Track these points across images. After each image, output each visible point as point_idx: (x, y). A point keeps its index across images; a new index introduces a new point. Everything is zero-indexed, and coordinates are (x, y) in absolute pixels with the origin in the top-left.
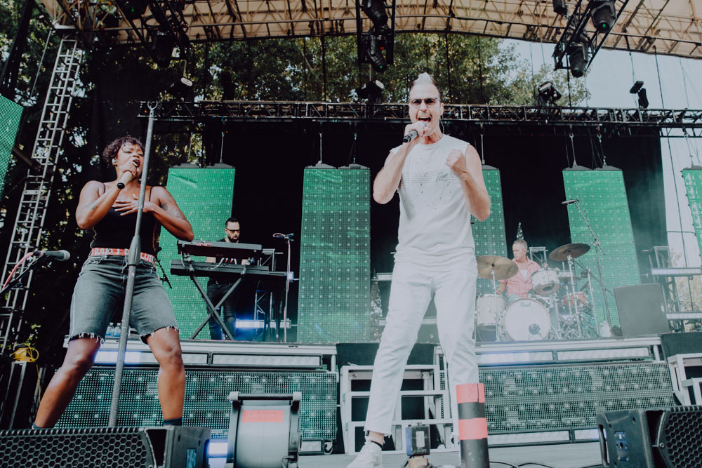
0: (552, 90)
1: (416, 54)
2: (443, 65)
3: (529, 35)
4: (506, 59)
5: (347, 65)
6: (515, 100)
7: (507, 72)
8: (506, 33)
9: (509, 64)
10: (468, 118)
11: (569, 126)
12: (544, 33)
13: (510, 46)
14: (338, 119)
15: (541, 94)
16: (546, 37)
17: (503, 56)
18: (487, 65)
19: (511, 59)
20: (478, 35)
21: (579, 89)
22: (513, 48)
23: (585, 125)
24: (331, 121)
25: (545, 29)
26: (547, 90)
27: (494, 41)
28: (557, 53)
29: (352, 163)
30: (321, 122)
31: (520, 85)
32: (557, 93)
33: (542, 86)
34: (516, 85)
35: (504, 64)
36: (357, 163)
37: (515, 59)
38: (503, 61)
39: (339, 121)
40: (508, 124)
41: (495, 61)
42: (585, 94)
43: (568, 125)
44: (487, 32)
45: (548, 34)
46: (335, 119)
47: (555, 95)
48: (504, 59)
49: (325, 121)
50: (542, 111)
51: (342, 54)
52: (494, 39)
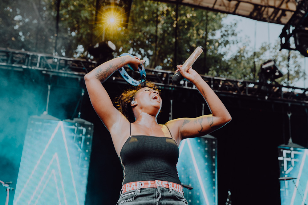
0: (274, 69)
1: (144, 20)
2: (168, 34)
3: (255, 14)
4: (228, 34)
5: (78, 22)
6: (233, 73)
7: (228, 46)
8: (233, 10)
9: (230, 38)
10: (192, 87)
11: (288, 105)
12: (270, 14)
13: (234, 22)
14: (68, 74)
15: (263, 71)
16: (272, 18)
17: (226, 31)
18: (210, 37)
19: (233, 34)
20: (208, 9)
21: (296, 69)
22: (235, 24)
23: (303, 105)
24: (60, 75)
25: (271, 10)
26: (269, 68)
27: (220, 16)
28: (283, 34)
29: (76, 116)
30: (51, 74)
31: (239, 60)
32: (279, 72)
33: (265, 63)
34: (235, 59)
35: (226, 39)
36: (82, 117)
37: (236, 35)
38: (224, 35)
39: (69, 76)
40: (229, 96)
41: (218, 34)
42: (301, 74)
43: (287, 103)
44: (216, 7)
45: (273, 15)
46: (65, 73)
47: (277, 74)
48: (226, 33)
49: (55, 74)
50: (263, 88)
51: (73, 11)
52: (219, 14)
